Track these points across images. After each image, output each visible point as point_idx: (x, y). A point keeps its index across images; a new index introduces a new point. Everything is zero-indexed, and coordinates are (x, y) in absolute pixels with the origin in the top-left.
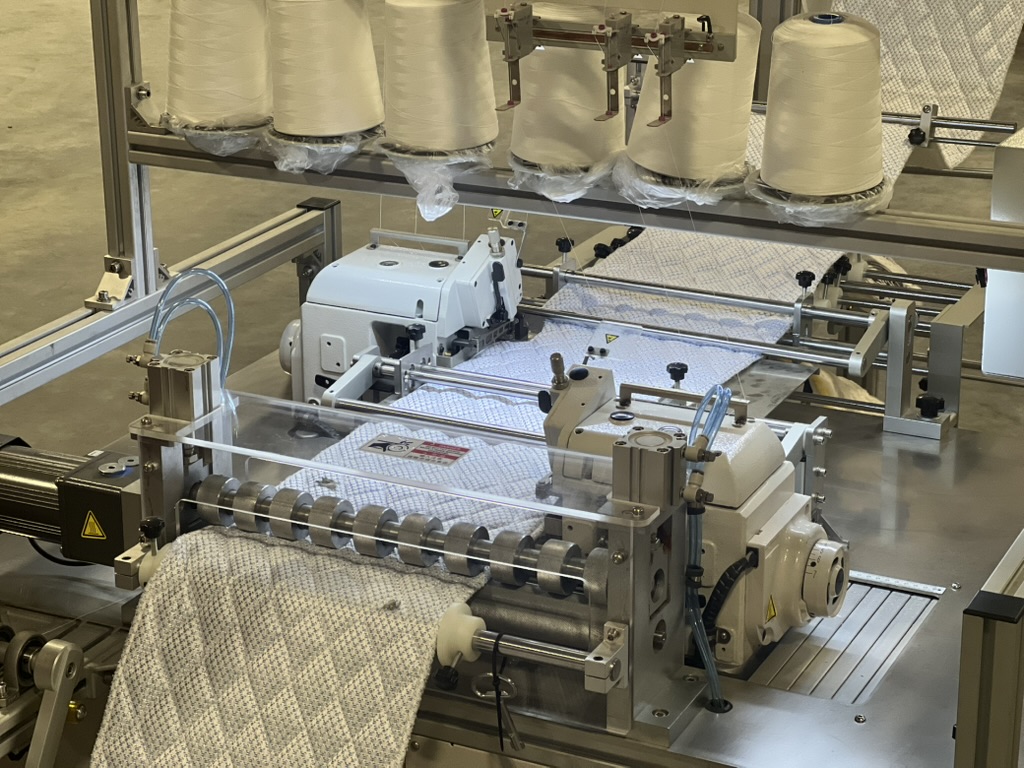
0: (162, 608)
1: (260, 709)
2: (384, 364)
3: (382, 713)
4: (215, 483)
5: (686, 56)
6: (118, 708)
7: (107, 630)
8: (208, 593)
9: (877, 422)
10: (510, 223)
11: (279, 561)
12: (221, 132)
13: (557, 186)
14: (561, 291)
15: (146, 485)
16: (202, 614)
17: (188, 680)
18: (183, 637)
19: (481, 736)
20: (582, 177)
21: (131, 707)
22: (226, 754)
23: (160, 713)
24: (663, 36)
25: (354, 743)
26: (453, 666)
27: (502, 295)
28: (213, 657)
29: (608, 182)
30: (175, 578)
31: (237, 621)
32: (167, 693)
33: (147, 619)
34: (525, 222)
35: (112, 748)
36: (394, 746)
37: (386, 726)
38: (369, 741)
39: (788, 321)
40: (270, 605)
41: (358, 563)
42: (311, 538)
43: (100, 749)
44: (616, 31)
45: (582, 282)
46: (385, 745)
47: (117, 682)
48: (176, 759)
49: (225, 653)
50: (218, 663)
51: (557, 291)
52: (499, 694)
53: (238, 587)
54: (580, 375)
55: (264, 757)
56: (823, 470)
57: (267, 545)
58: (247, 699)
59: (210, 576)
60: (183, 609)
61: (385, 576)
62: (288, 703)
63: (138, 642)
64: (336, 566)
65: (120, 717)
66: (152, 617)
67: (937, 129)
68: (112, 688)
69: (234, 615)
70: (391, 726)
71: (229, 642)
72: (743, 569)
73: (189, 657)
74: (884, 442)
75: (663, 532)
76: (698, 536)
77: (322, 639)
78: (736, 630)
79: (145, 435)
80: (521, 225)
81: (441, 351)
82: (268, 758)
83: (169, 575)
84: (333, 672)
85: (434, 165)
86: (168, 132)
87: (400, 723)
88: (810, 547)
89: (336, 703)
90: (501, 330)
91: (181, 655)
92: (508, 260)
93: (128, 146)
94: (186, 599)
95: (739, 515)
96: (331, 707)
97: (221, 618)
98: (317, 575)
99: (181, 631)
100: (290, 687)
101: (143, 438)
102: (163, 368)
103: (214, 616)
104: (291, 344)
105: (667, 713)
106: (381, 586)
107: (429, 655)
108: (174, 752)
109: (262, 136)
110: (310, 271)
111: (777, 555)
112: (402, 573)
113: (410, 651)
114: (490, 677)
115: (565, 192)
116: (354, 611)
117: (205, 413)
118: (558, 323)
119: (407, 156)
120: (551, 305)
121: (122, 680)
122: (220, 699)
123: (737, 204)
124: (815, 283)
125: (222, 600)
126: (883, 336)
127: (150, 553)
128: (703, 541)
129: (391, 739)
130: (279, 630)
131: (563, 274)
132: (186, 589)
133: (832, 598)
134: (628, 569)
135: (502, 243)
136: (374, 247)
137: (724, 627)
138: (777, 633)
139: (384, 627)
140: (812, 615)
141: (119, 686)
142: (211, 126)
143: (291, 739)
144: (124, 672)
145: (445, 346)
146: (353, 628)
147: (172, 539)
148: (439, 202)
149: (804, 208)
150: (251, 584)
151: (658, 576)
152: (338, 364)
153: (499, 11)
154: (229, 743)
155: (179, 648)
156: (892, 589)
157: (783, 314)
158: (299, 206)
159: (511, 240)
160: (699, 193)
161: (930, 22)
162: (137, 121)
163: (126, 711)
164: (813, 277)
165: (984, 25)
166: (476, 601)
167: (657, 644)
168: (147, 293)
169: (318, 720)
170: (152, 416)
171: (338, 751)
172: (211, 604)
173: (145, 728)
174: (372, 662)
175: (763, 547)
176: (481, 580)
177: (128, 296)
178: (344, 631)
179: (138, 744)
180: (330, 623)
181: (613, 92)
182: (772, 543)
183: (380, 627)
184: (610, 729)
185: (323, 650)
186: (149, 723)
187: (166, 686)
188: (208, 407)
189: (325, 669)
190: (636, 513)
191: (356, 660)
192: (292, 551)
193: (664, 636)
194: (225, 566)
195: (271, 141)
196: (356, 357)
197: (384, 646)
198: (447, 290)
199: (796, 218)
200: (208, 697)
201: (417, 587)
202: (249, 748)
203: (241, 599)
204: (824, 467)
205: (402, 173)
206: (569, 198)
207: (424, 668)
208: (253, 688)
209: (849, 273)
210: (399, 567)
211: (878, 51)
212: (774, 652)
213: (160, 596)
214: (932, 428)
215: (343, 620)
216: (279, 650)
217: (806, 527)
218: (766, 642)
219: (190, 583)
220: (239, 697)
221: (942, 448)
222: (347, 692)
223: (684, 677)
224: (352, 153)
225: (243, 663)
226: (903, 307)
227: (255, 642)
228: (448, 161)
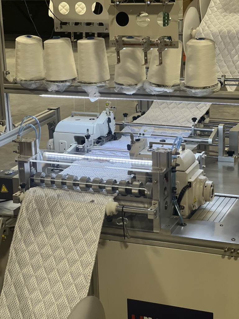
0: (27, 207)
1: (57, 232)
2: (79, 146)
3: (92, 230)
4: (39, 174)
5: (166, 47)
6: (17, 235)
7: (10, 217)
8: (40, 202)
9: (217, 159)
10: (111, 107)
11: (59, 193)
12: (32, 82)
13: (128, 90)
14: (125, 128)
15: (20, 176)
16: (39, 208)
17: (36, 226)
18: (34, 214)
19: (118, 238)
20: (135, 87)
21: (20, 234)
22: (48, 245)
23: (29, 235)
24: (159, 41)
25: (84, 238)
26: (111, 215)
27: (110, 127)
28: (43, 219)
29: (142, 88)
30: (30, 199)
31: (49, 209)
32: (30, 230)
33: (23, 210)
34: (116, 107)
35: (16, 246)
36: (96, 238)
37: (93, 233)
38: (88, 237)
39: (190, 132)
40: (58, 204)
41: (81, 192)
42: (67, 187)
43: (12, 247)
44: (147, 41)
45: (131, 125)
46: (93, 238)
47: (16, 228)
48: (34, 247)
49: (46, 217)
50: (44, 220)
51: (124, 128)
52: (123, 223)
53: (48, 200)
54: (138, 140)
55: (59, 245)
56: (205, 166)
57: (55, 190)
58: (53, 229)
59: (40, 197)
60: (33, 207)
61: (89, 195)
62: (65, 229)
63: (21, 216)
64: (75, 193)
65: (18, 237)
66: (25, 209)
67: (226, 82)
68: (15, 229)
69: (48, 207)
70: (95, 233)
71: (47, 215)
72: (187, 188)
73: (36, 219)
74: (219, 164)
75: (166, 176)
76: (175, 180)
77: (73, 212)
78: (186, 205)
79: (20, 160)
80: (114, 107)
81: (94, 143)
82: (60, 245)
83: (29, 198)
84: (77, 220)
85: (93, 86)
86: (16, 83)
87: (97, 232)
88: (204, 182)
89: (79, 228)
90: (110, 137)
91: (34, 219)
92: (112, 117)
93: (4, 88)
94: (34, 204)
95: (186, 173)
96: (77, 229)
97: (44, 208)
98: (70, 196)
99: (33, 213)
100: (65, 225)
101: (19, 161)
102: (23, 142)
103: (42, 208)
104: (50, 145)
105: (169, 226)
106: (88, 197)
107: (104, 213)
108: (33, 246)
109: (43, 82)
110: (52, 127)
111: (196, 185)
112: (94, 194)
113: (99, 213)
114: (121, 219)
115: (131, 91)
116: (82, 203)
117: (35, 154)
118: (125, 136)
119: (85, 84)
120: (123, 131)
121: (17, 227)
122: (46, 230)
123: (178, 92)
124: (197, 121)
125: (44, 203)
126: (217, 133)
127: (22, 193)
128: (177, 181)
129: (95, 237)
130: (61, 210)
131: (125, 123)
132: (34, 201)
133: (211, 196)
134: (158, 185)
135: (110, 112)
136: (73, 116)
137: (182, 205)
138: (197, 207)
139: (91, 207)
140: (206, 201)
141: (17, 229)
142: (28, 80)
143: (66, 239)
144: (18, 225)
145: (95, 142)
146: (82, 208)
147: (28, 189)
148: (95, 97)
149: (197, 91)
150: (52, 199)
151: (165, 189)
152: (65, 149)
153: (114, 37)
154: (49, 242)
155: (33, 217)
156: (226, 197)
157: (188, 130)
158: (48, 109)
159: (112, 112)
160: (168, 88)
161: (220, 55)
162: (6, 81)
163: (19, 235)
164: (196, 119)
165: (236, 55)
166: (115, 199)
167: (166, 208)
168: (10, 131)
169: (74, 234)
170: (21, 156)
171: (80, 241)
172: (41, 205)
173: (25, 240)
174: (88, 217)
175: (192, 182)
176: (116, 194)
177: (5, 131)
178: (79, 209)
179: (23, 244)
180: (75, 207)
181: (146, 58)
182: (194, 181)
183: (89, 207)
184: (154, 231)
185: (74, 214)
186: (26, 238)
187: (30, 228)
188: (36, 153)
189: (75, 220)
190: (160, 169)
191: (83, 216)
192: (62, 190)
193: (168, 206)
194: (44, 195)
195: (46, 83)
196: (71, 145)
197: (91, 212)
198: (95, 125)
199: (195, 94)
200: (42, 230)
201: (99, 197)
202: (55, 242)
203: (50, 203)
204: (205, 165)
205: (84, 90)
206: (132, 93)
207: (103, 217)
208: (55, 226)
209: (205, 120)
210: (93, 193)
211: (215, 47)
212: (196, 213)
213: (27, 204)
214: (232, 159)
215: (79, 206)
216: (62, 215)
217: (203, 177)
218: (194, 209)
219: (35, 200)
220: (51, 229)
221: (235, 165)
222: (81, 225)
223: (173, 218)
224: (69, 86)
225: (51, 220)
226: (222, 126)
227: (54, 214)
228: (97, 85)
